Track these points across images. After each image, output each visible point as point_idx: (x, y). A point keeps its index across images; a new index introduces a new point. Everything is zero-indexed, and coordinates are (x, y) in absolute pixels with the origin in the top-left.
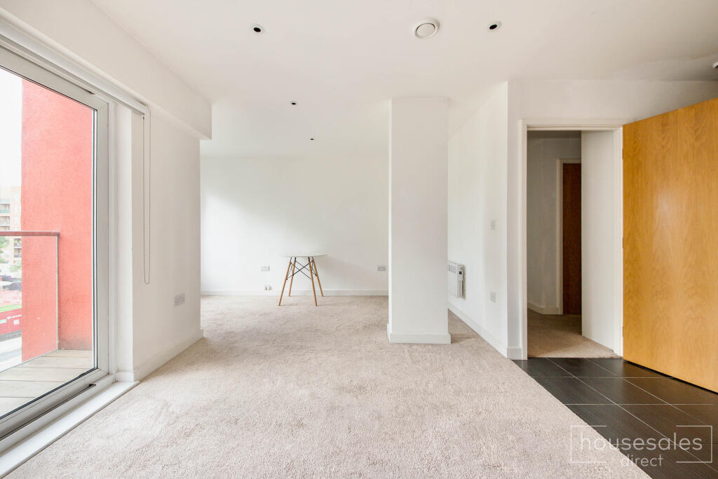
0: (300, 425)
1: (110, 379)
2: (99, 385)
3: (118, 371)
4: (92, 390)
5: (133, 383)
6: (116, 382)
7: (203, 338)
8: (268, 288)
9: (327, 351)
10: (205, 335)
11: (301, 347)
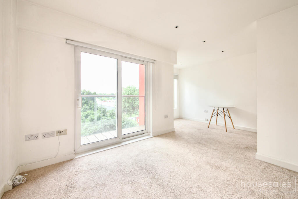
0: (184, 165)
1: (147, 134)
2: (145, 134)
3: (150, 132)
4: (144, 135)
5: (152, 136)
6: (149, 135)
7: (174, 131)
8: (207, 120)
9: (214, 149)
10: (175, 130)
11: (205, 144)
